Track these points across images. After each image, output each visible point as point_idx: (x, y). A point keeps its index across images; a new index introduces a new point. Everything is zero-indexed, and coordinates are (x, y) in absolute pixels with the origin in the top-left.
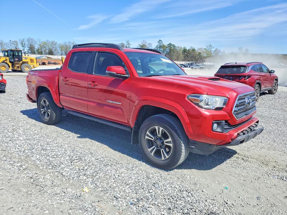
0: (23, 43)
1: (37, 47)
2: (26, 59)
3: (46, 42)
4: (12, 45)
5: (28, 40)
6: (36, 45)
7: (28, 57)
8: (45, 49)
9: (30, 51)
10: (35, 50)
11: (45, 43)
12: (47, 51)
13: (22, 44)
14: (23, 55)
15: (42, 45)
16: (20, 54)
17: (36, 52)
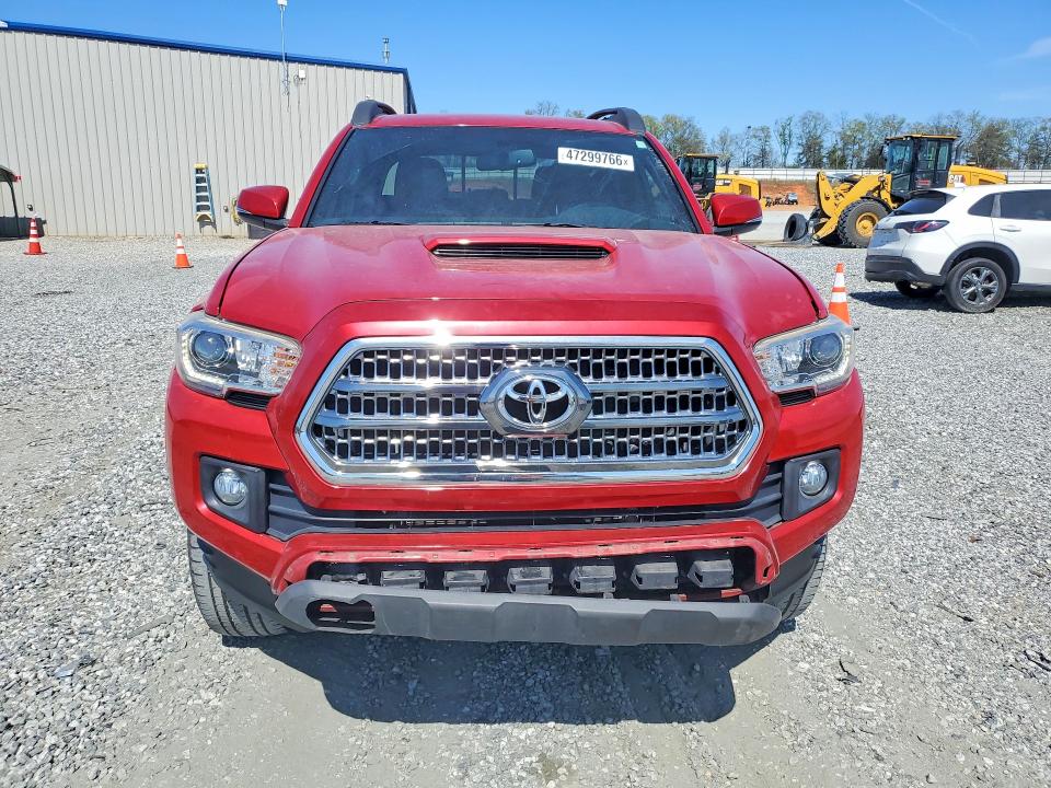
0: (787, 132)
1: (829, 142)
2: (728, 184)
3: (866, 121)
4: (754, 139)
5: (804, 118)
6: (828, 135)
7: (734, 177)
8: (856, 147)
9: (805, 160)
10: (824, 152)
11: (861, 127)
12: (865, 156)
13: (782, 135)
14: (718, 172)
15: (848, 133)
16: (711, 170)
17: (825, 160)
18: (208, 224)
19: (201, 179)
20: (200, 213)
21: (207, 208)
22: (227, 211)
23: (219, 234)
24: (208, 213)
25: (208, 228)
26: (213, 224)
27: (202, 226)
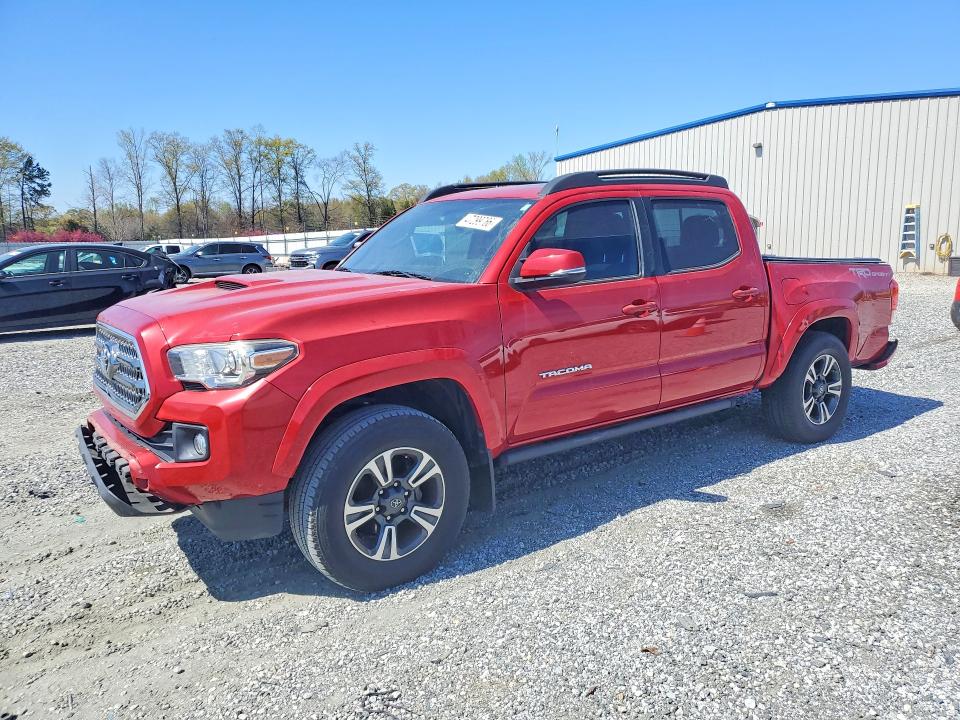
18: (913, 260)
19: (911, 218)
20: (904, 251)
21: (912, 245)
22: (932, 248)
23: (922, 271)
24: (912, 251)
25: (911, 266)
26: (917, 261)
27: (905, 263)
